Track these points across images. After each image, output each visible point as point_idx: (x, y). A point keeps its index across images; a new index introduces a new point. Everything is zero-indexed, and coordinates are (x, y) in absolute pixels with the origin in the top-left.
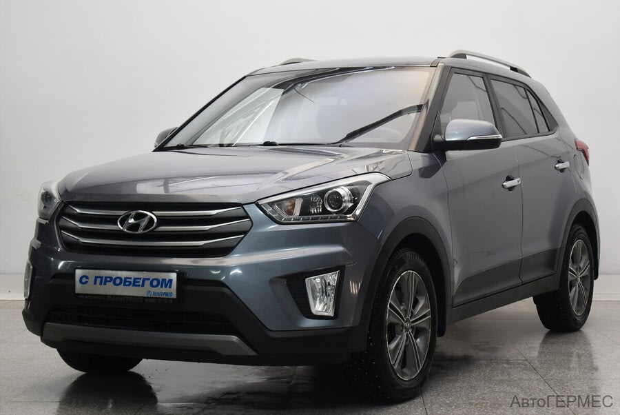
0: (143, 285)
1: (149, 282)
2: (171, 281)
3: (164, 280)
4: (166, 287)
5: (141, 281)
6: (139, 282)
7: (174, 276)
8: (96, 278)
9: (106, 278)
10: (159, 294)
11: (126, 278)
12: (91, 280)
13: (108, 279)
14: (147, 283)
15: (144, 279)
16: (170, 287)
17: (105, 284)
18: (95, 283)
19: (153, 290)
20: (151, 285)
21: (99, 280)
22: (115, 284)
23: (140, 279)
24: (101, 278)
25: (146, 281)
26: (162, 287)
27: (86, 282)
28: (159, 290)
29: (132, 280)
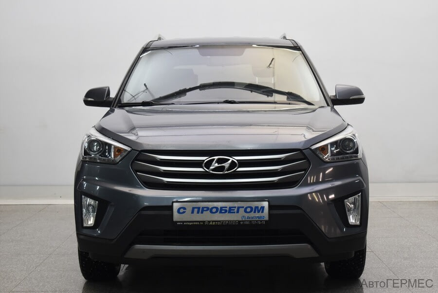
0: (238, 212)
1: (243, 209)
2: (263, 208)
3: (257, 207)
4: (259, 212)
5: (236, 209)
6: (234, 210)
7: (266, 204)
8: (193, 208)
9: (203, 208)
10: (252, 218)
11: (221, 208)
12: (189, 210)
13: (205, 209)
14: (242, 210)
15: (239, 208)
16: (263, 212)
17: (202, 213)
18: (193, 212)
19: (247, 215)
20: (245, 211)
21: (196, 210)
22: (211, 212)
23: (235, 207)
24: (199, 208)
25: (240, 209)
26: (255, 212)
27: (184, 212)
28: (252, 215)
29: (228, 209)
